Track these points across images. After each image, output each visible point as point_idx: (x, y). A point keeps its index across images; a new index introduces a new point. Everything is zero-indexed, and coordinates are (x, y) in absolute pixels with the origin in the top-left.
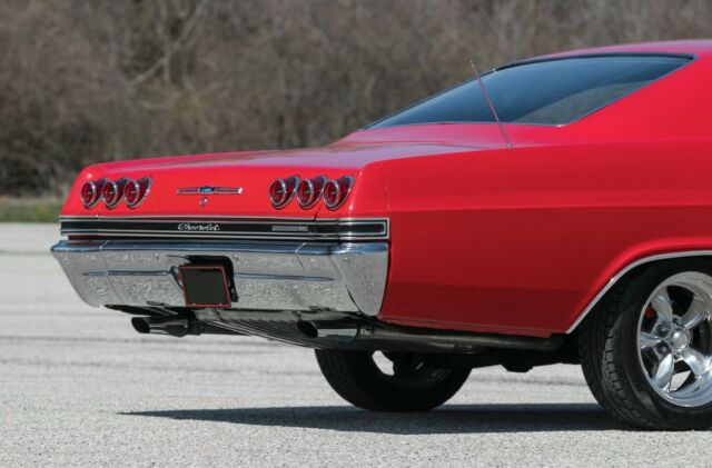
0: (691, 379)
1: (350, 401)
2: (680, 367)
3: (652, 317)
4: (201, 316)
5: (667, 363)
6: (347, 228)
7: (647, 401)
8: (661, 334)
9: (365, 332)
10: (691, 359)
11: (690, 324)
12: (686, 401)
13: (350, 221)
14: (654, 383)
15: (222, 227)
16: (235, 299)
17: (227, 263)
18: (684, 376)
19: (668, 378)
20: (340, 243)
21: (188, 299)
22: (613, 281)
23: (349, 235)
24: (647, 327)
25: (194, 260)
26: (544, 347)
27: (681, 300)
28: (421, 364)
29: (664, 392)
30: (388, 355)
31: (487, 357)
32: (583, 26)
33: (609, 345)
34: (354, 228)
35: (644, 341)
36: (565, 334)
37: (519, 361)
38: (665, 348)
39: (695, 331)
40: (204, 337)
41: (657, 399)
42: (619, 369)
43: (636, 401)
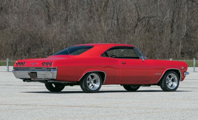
0: (94, 87)
1: (49, 90)
2: (92, 85)
3: (89, 79)
4: (32, 79)
5: (91, 85)
6: (52, 68)
7: (88, 89)
8: (90, 81)
9: (53, 81)
10: (93, 84)
11: (94, 80)
12: (93, 89)
13: (52, 67)
14: (89, 87)
15: (35, 68)
16: (37, 77)
17: (36, 73)
18: (93, 86)
19: (91, 87)
20: (51, 70)
21: (31, 77)
22: (84, 75)
23: (52, 69)
24: (88, 80)
25: (32, 72)
26: (75, 83)
27: (92, 77)
28: (54, 86)
29: (90, 88)
30: (54, 84)
31: (68, 84)
32: (70, 27)
33: (83, 82)
34: (53, 68)
35: (88, 82)
36: (78, 81)
37: (72, 85)
38: (90, 83)
39: (94, 81)
40: (32, 82)
41: (89, 89)
42: (85, 86)
43: (87, 89)
